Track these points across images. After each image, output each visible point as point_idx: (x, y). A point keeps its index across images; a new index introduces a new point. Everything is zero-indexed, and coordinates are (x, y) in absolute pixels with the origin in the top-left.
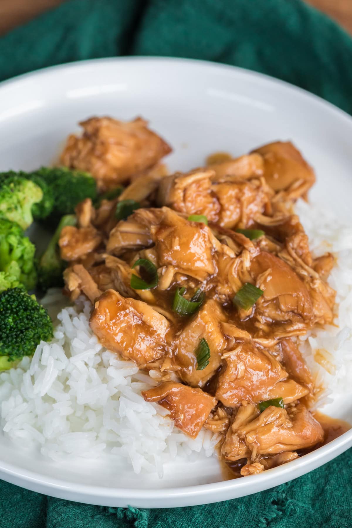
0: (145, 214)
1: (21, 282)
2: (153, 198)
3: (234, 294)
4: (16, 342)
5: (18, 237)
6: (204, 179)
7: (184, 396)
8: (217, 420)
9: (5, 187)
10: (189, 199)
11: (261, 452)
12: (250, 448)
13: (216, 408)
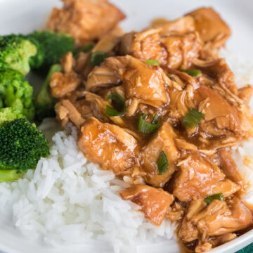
0: (114, 61)
1: (24, 114)
2: (117, 49)
3: (182, 117)
4: (23, 159)
5: (20, 82)
6: (155, 34)
7: (150, 195)
8: (174, 212)
9: (9, 45)
10: (145, 49)
11: (210, 234)
12: (201, 232)
13: (174, 202)
